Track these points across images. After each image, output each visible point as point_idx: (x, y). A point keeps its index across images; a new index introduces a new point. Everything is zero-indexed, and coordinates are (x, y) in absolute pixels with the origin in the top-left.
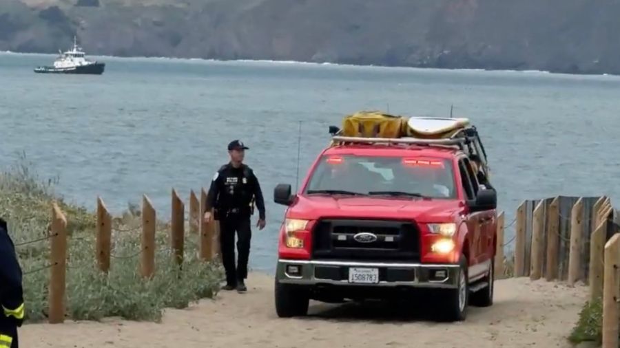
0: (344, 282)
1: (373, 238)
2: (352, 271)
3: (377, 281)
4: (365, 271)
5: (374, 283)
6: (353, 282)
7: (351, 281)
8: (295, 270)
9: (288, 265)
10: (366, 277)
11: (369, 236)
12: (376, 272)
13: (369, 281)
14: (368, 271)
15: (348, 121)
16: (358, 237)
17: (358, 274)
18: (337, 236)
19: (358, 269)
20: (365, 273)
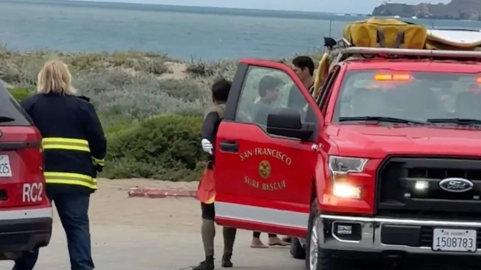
0: (425, 249)
1: (468, 186)
2: (437, 233)
3: (473, 249)
4: (456, 234)
5: (469, 251)
6: (439, 250)
7: (435, 248)
8: (348, 230)
9: (338, 223)
10: (458, 241)
11: (463, 183)
12: (473, 234)
13: (462, 249)
14: (460, 234)
15: (363, 28)
16: (446, 185)
17: (447, 237)
18: (415, 182)
19: (446, 230)
20: (457, 237)
